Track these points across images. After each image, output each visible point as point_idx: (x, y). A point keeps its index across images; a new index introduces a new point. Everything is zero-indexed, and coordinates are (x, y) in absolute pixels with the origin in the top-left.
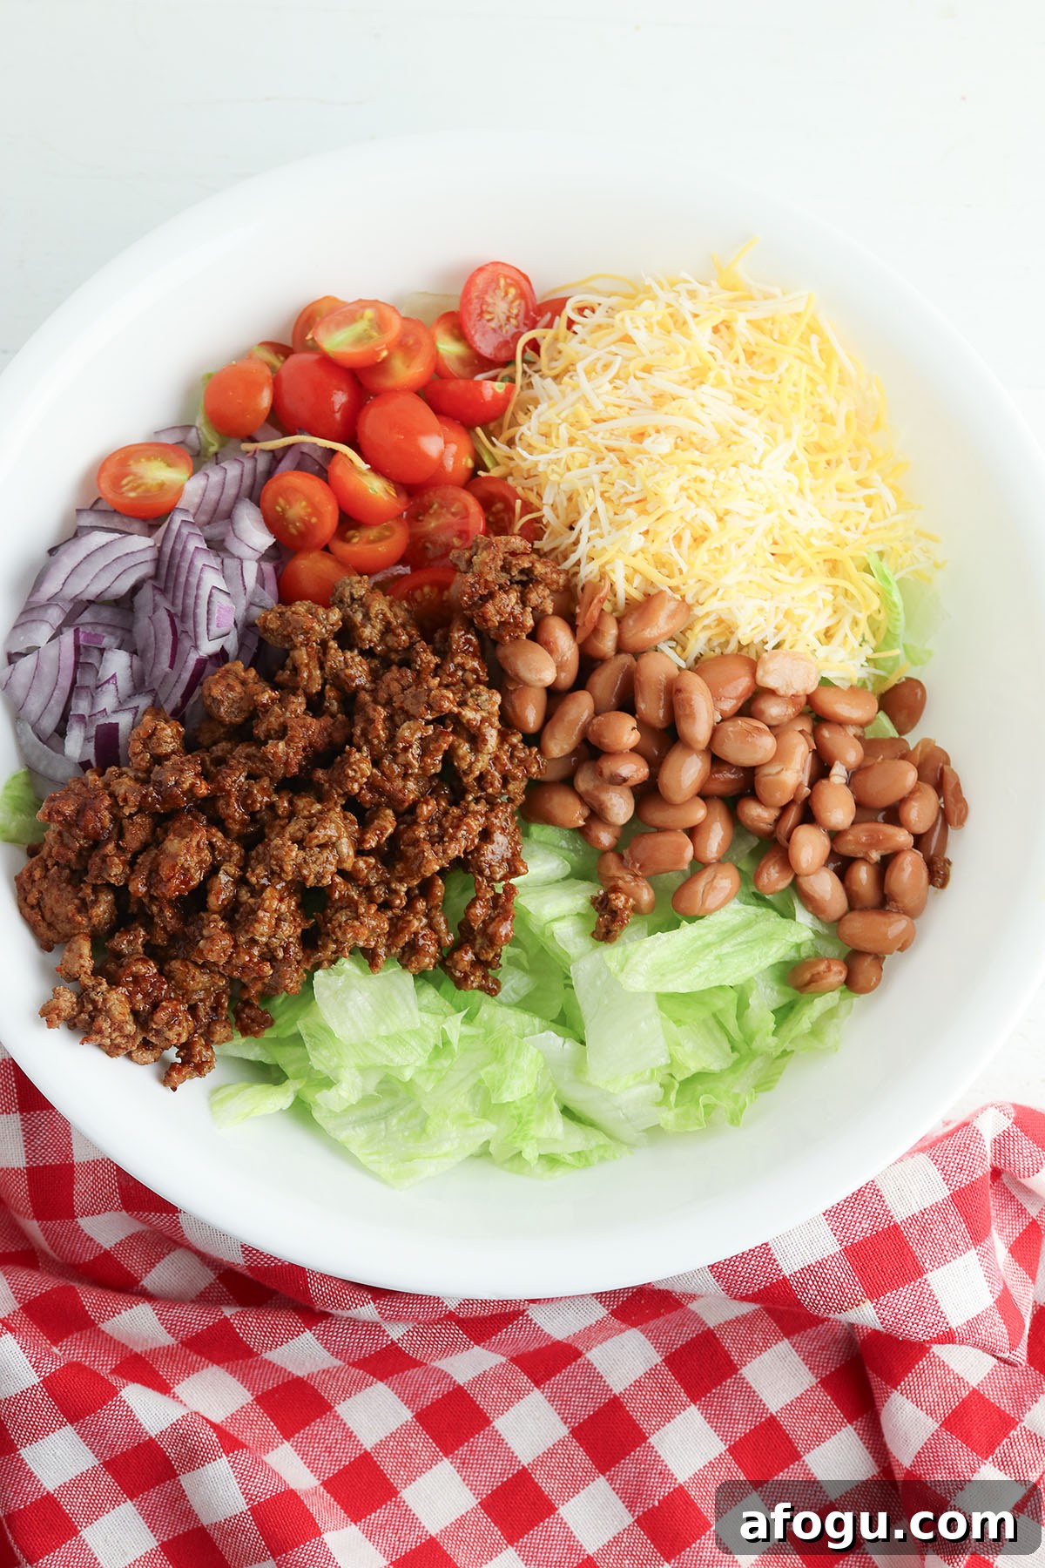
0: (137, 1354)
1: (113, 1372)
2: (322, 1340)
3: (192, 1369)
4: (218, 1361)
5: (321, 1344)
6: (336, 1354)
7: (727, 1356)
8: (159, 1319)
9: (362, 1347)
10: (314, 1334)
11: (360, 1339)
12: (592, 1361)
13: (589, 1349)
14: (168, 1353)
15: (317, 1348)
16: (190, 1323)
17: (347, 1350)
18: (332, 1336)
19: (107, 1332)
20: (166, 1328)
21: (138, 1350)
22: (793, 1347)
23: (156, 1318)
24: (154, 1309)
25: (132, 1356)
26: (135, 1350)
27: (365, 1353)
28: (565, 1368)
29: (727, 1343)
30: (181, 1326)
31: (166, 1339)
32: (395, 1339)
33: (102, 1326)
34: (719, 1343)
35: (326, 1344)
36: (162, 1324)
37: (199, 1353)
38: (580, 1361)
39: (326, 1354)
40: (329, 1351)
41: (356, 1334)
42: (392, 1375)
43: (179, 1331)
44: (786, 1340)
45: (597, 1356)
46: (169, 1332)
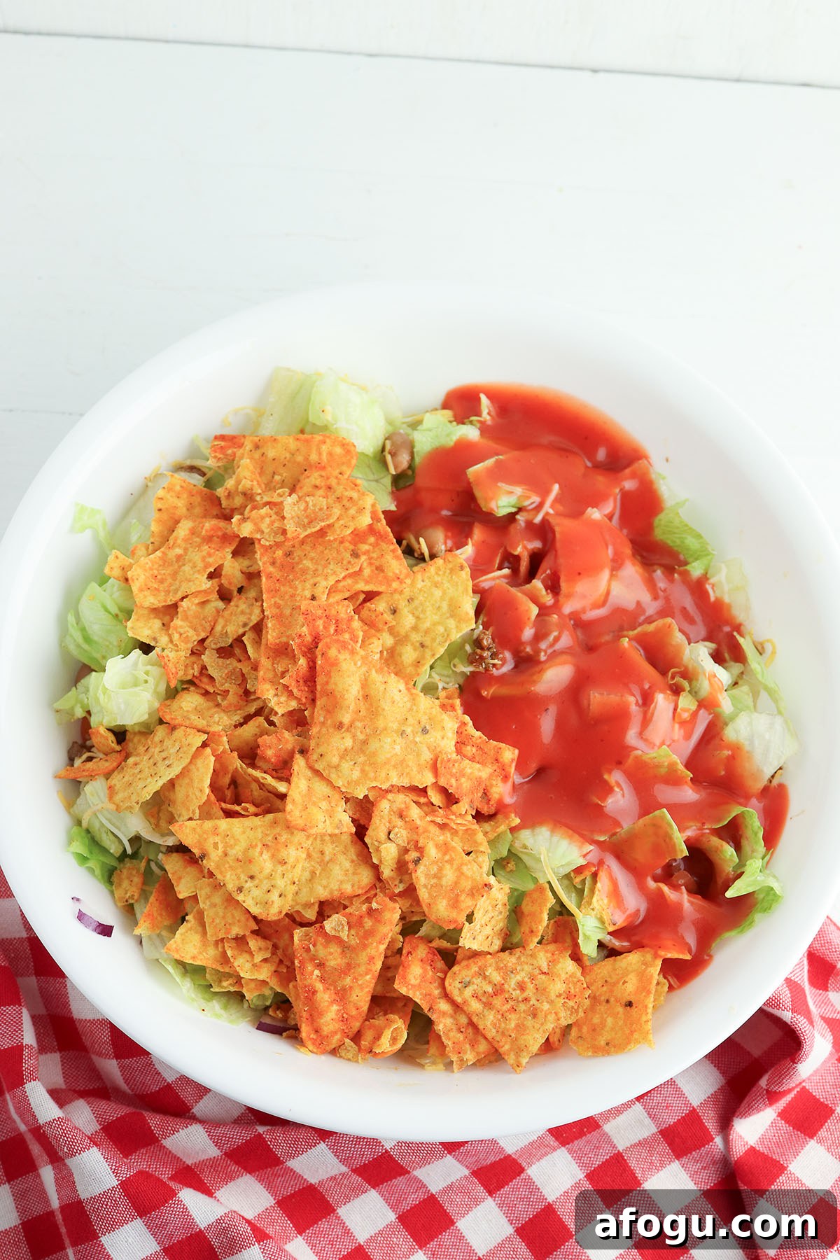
0: (188, 1166)
1: (171, 1178)
2: (333, 1149)
3: (230, 1178)
4: (250, 1171)
5: (333, 1152)
6: (343, 1161)
7: (633, 1174)
8: (209, 1135)
9: (363, 1155)
10: (327, 1145)
11: (362, 1148)
12: (532, 1176)
13: (530, 1165)
14: (212, 1164)
15: (329, 1155)
16: (232, 1138)
17: (352, 1157)
18: (341, 1146)
19: (167, 1147)
20: (214, 1142)
21: (189, 1162)
22: (683, 1167)
23: (206, 1135)
24: (204, 1128)
25: (184, 1168)
26: (187, 1162)
27: (365, 1160)
28: (511, 1181)
29: (633, 1164)
30: (225, 1140)
31: (213, 1152)
32: (388, 1149)
33: (164, 1142)
34: (627, 1164)
35: (336, 1152)
36: (211, 1139)
37: (238, 1163)
38: (523, 1176)
39: (336, 1161)
40: (338, 1158)
41: (359, 1144)
42: (382, 1184)
43: (224, 1144)
44: (677, 1161)
45: (535, 1171)
46: (216, 1145)
